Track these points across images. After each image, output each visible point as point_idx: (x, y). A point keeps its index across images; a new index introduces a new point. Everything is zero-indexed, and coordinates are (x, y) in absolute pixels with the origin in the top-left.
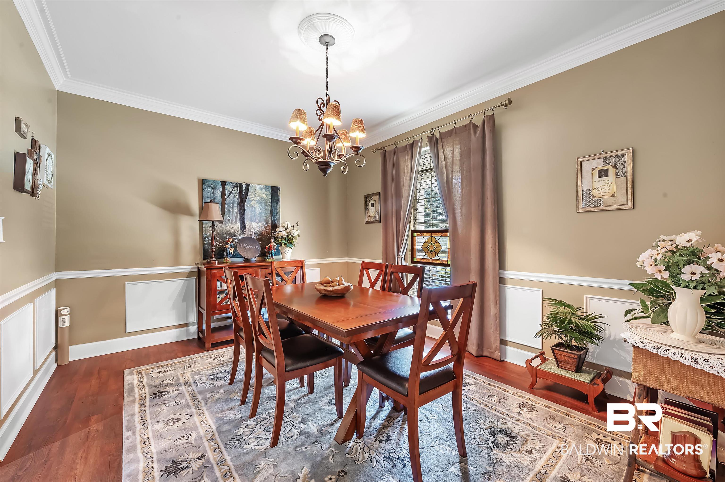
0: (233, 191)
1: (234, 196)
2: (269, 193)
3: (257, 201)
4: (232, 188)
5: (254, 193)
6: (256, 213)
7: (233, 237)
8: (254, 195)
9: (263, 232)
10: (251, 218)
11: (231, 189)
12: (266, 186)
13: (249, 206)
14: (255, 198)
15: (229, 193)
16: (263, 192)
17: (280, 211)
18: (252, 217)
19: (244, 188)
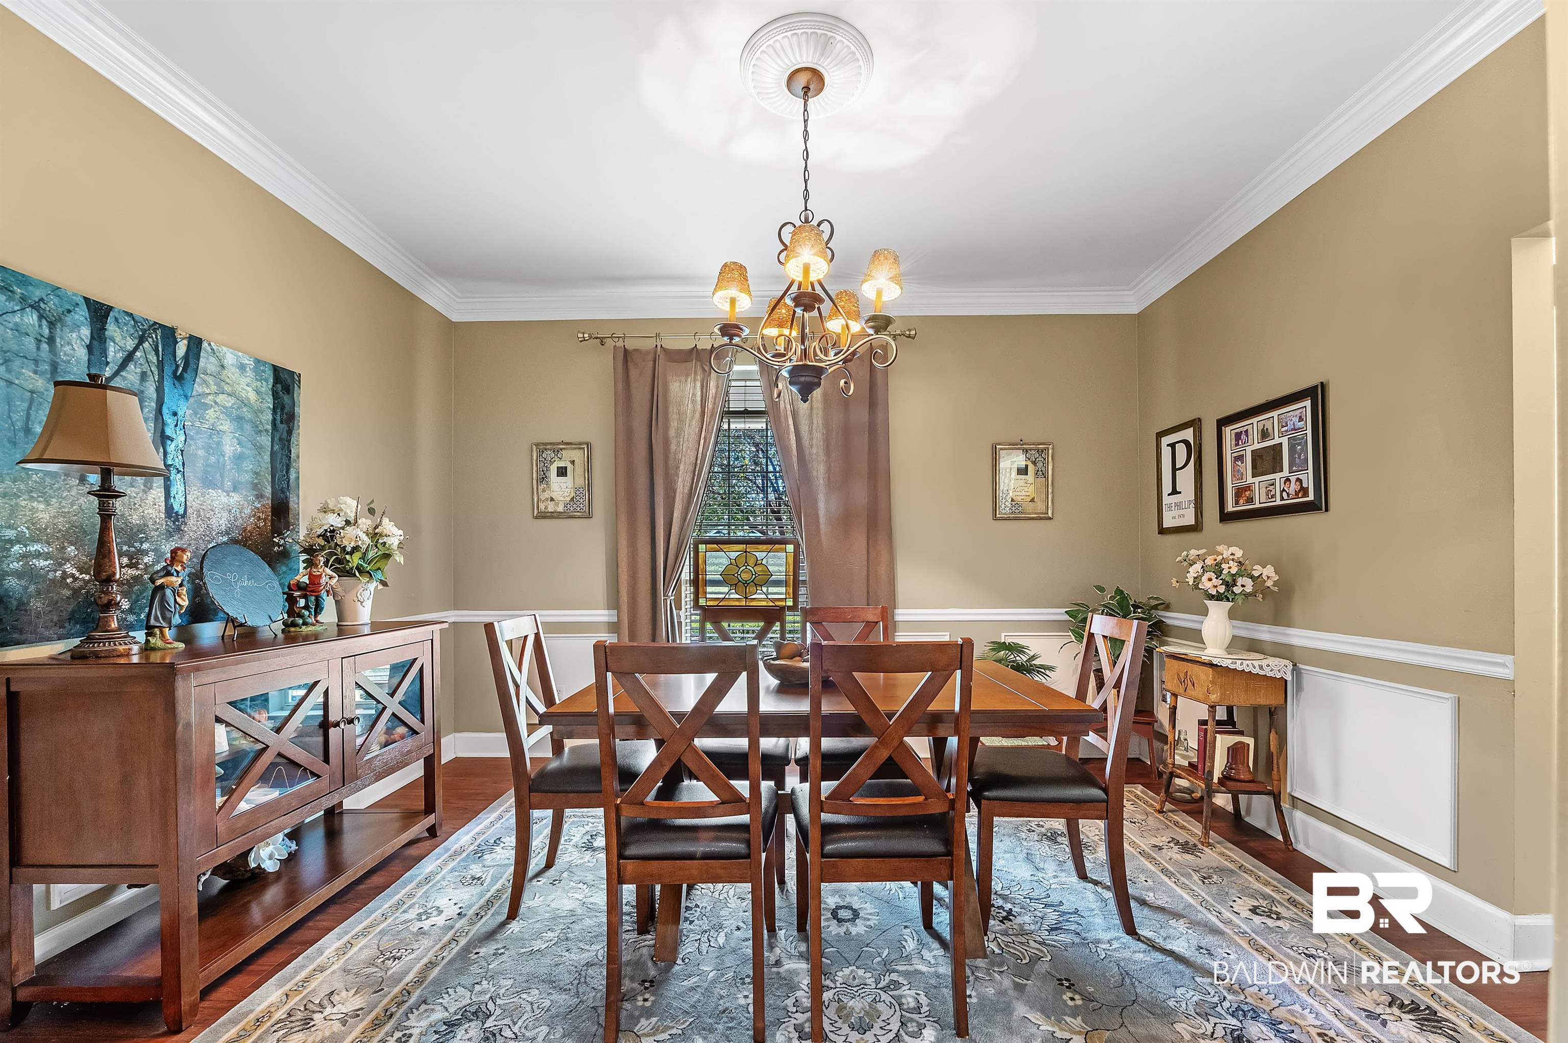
0: (138, 354)
1: (143, 376)
2: (266, 387)
3: (226, 411)
4: (136, 341)
5: (219, 378)
6: (224, 456)
7: (137, 545)
8: (218, 385)
9: (245, 530)
10: (206, 473)
11: (130, 344)
12: (258, 361)
13: (197, 424)
14: (221, 398)
15: (120, 355)
16: (248, 380)
17: (298, 457)
18: (209, 469)
19: (181, 349)
